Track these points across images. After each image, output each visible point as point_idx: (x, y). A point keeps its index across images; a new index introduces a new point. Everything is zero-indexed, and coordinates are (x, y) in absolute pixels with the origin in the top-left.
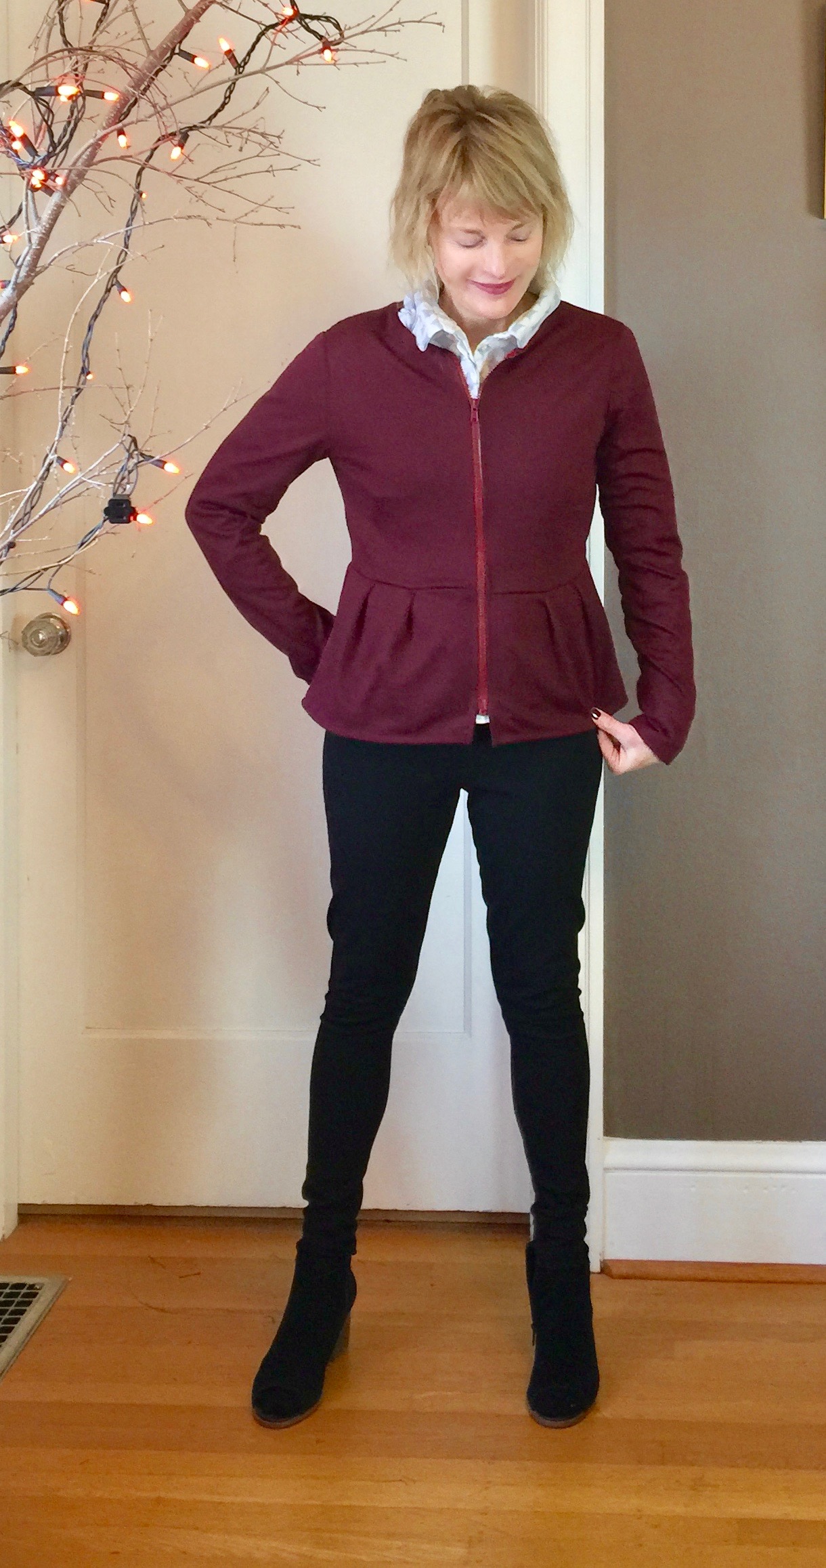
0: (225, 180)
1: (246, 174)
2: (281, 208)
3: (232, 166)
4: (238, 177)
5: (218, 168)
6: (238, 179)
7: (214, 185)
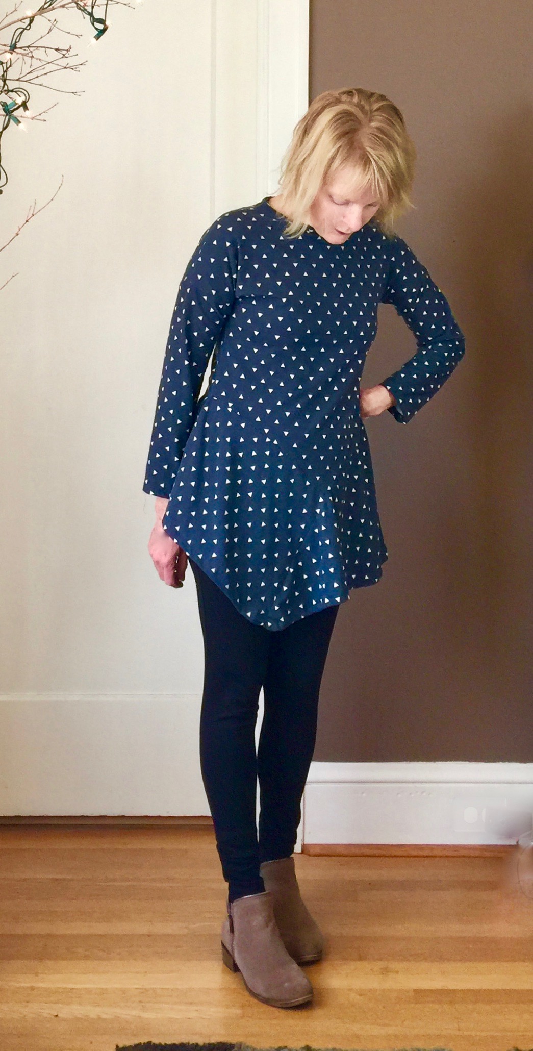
0: (37, 77)
1: (51, 72)
2: (76, 92)
3: (43, 67)
4: (46, 74)
5: (34, 70)
6: (46, 76)
7: (30, 81)
